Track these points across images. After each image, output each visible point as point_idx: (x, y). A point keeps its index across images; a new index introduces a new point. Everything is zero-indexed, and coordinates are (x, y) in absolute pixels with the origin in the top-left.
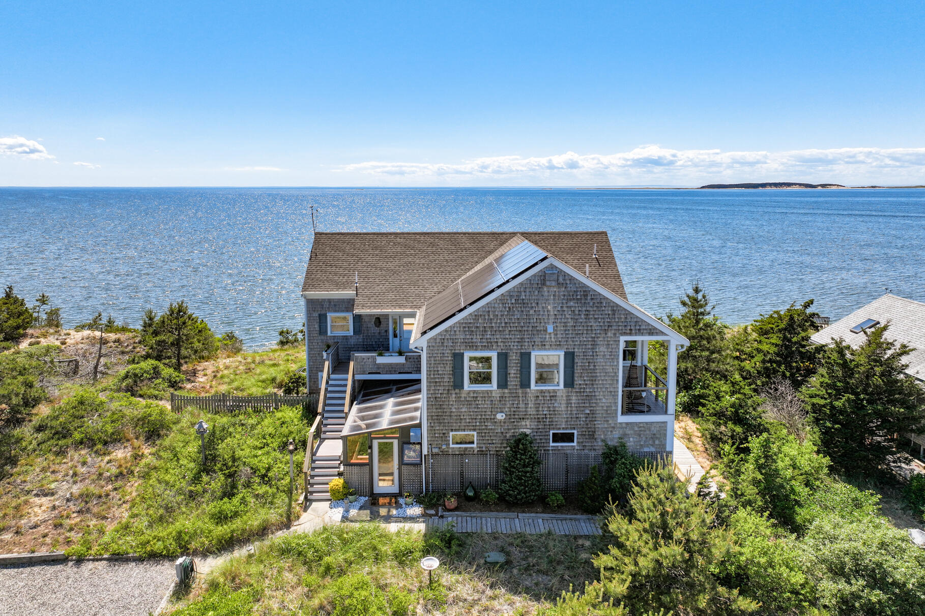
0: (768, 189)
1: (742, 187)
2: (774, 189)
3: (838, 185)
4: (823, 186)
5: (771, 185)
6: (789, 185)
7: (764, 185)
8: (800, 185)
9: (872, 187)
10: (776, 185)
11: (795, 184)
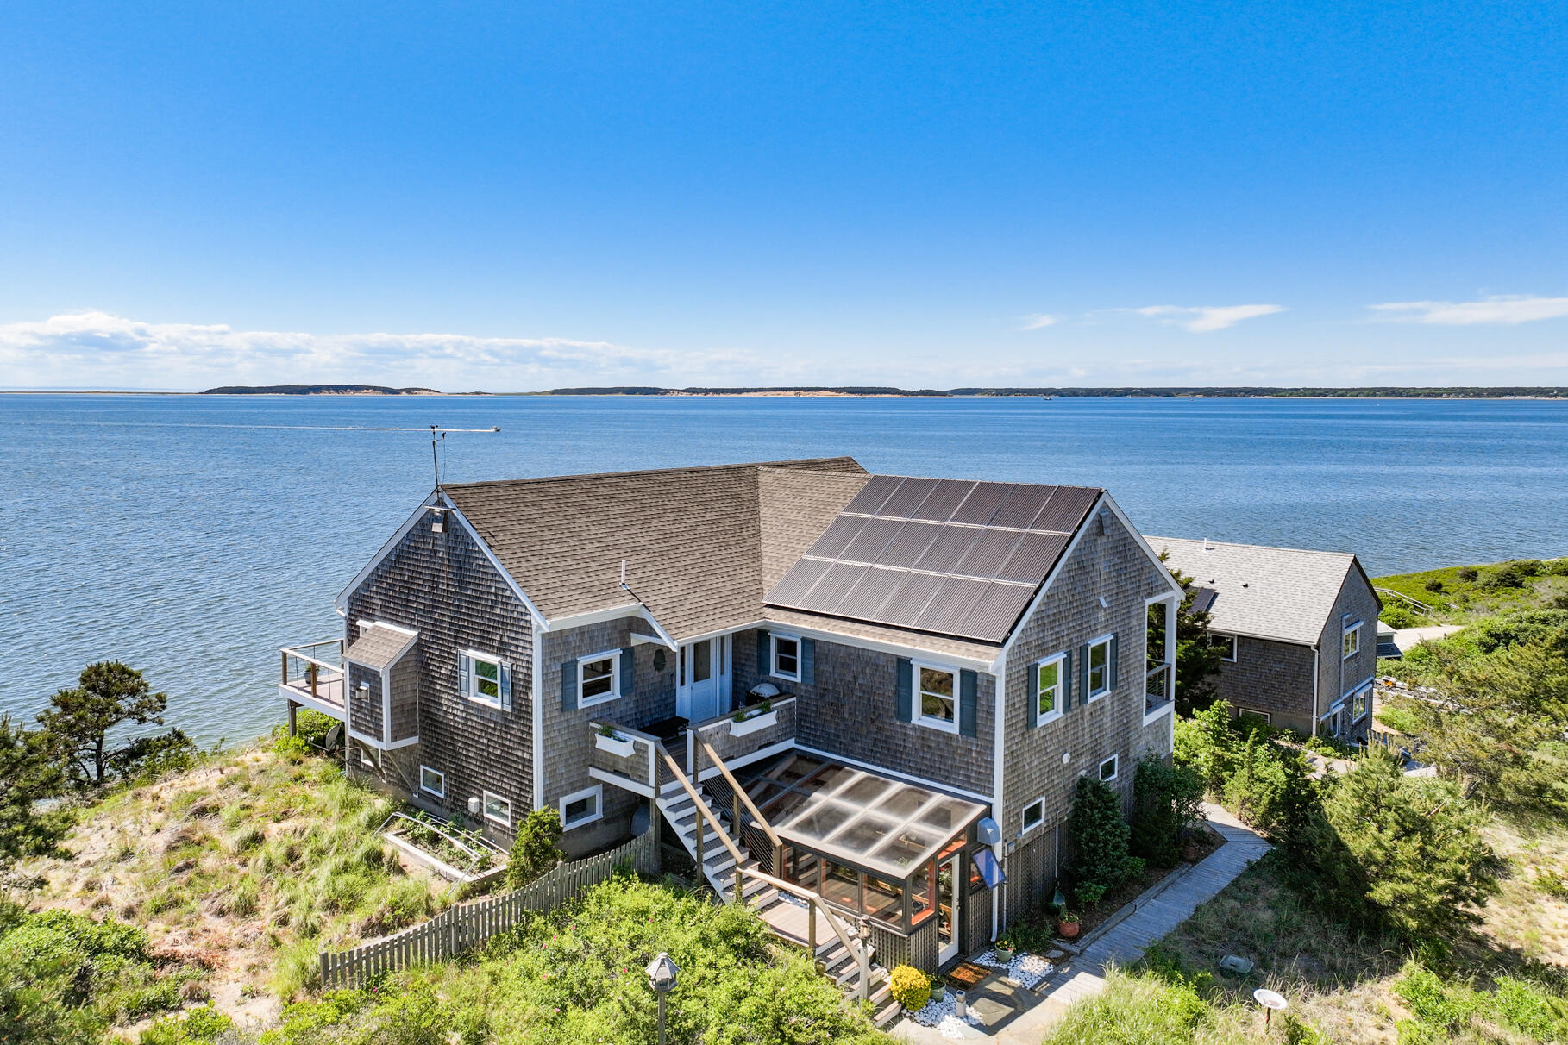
0: (325, 395)
1: (276, 392)
2: (334, 394)
3: (430, 390)
4: (409, 391)
5: (329, 388)
6: (357, 388)
7: (317, 389)
8: (375, 389)
9: (477, 393)
10: (337, 388)
11: (368, 388)
